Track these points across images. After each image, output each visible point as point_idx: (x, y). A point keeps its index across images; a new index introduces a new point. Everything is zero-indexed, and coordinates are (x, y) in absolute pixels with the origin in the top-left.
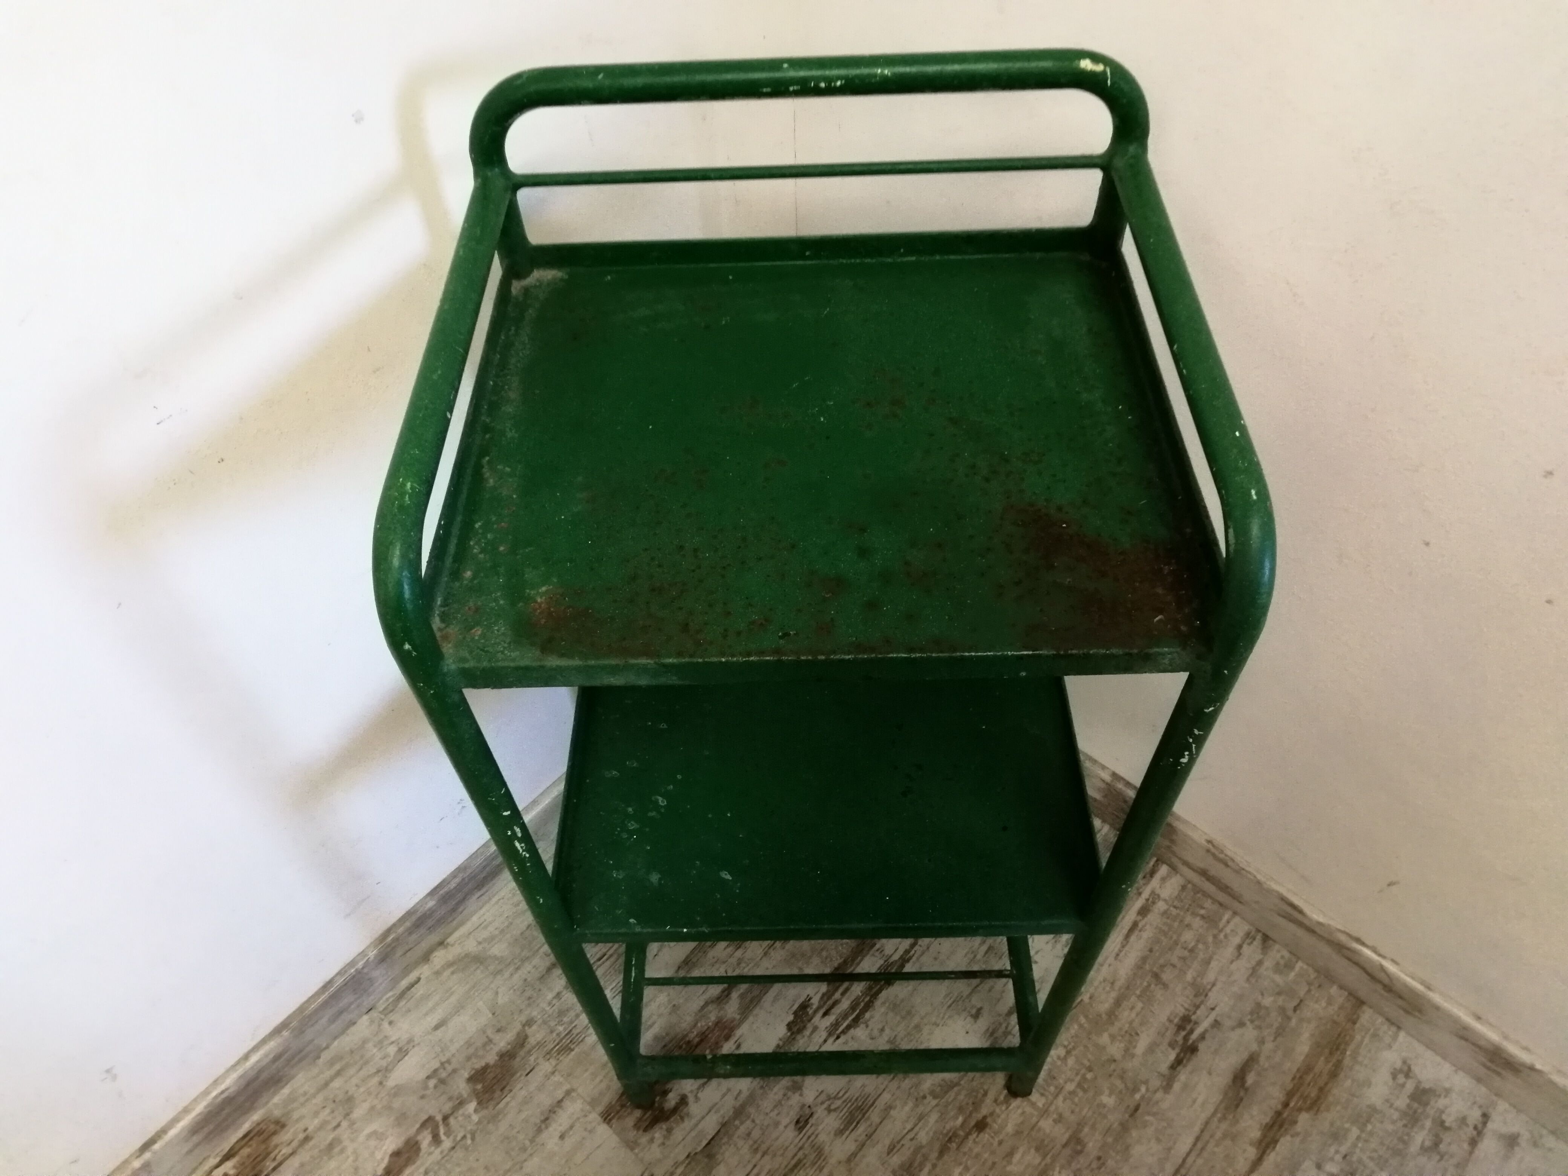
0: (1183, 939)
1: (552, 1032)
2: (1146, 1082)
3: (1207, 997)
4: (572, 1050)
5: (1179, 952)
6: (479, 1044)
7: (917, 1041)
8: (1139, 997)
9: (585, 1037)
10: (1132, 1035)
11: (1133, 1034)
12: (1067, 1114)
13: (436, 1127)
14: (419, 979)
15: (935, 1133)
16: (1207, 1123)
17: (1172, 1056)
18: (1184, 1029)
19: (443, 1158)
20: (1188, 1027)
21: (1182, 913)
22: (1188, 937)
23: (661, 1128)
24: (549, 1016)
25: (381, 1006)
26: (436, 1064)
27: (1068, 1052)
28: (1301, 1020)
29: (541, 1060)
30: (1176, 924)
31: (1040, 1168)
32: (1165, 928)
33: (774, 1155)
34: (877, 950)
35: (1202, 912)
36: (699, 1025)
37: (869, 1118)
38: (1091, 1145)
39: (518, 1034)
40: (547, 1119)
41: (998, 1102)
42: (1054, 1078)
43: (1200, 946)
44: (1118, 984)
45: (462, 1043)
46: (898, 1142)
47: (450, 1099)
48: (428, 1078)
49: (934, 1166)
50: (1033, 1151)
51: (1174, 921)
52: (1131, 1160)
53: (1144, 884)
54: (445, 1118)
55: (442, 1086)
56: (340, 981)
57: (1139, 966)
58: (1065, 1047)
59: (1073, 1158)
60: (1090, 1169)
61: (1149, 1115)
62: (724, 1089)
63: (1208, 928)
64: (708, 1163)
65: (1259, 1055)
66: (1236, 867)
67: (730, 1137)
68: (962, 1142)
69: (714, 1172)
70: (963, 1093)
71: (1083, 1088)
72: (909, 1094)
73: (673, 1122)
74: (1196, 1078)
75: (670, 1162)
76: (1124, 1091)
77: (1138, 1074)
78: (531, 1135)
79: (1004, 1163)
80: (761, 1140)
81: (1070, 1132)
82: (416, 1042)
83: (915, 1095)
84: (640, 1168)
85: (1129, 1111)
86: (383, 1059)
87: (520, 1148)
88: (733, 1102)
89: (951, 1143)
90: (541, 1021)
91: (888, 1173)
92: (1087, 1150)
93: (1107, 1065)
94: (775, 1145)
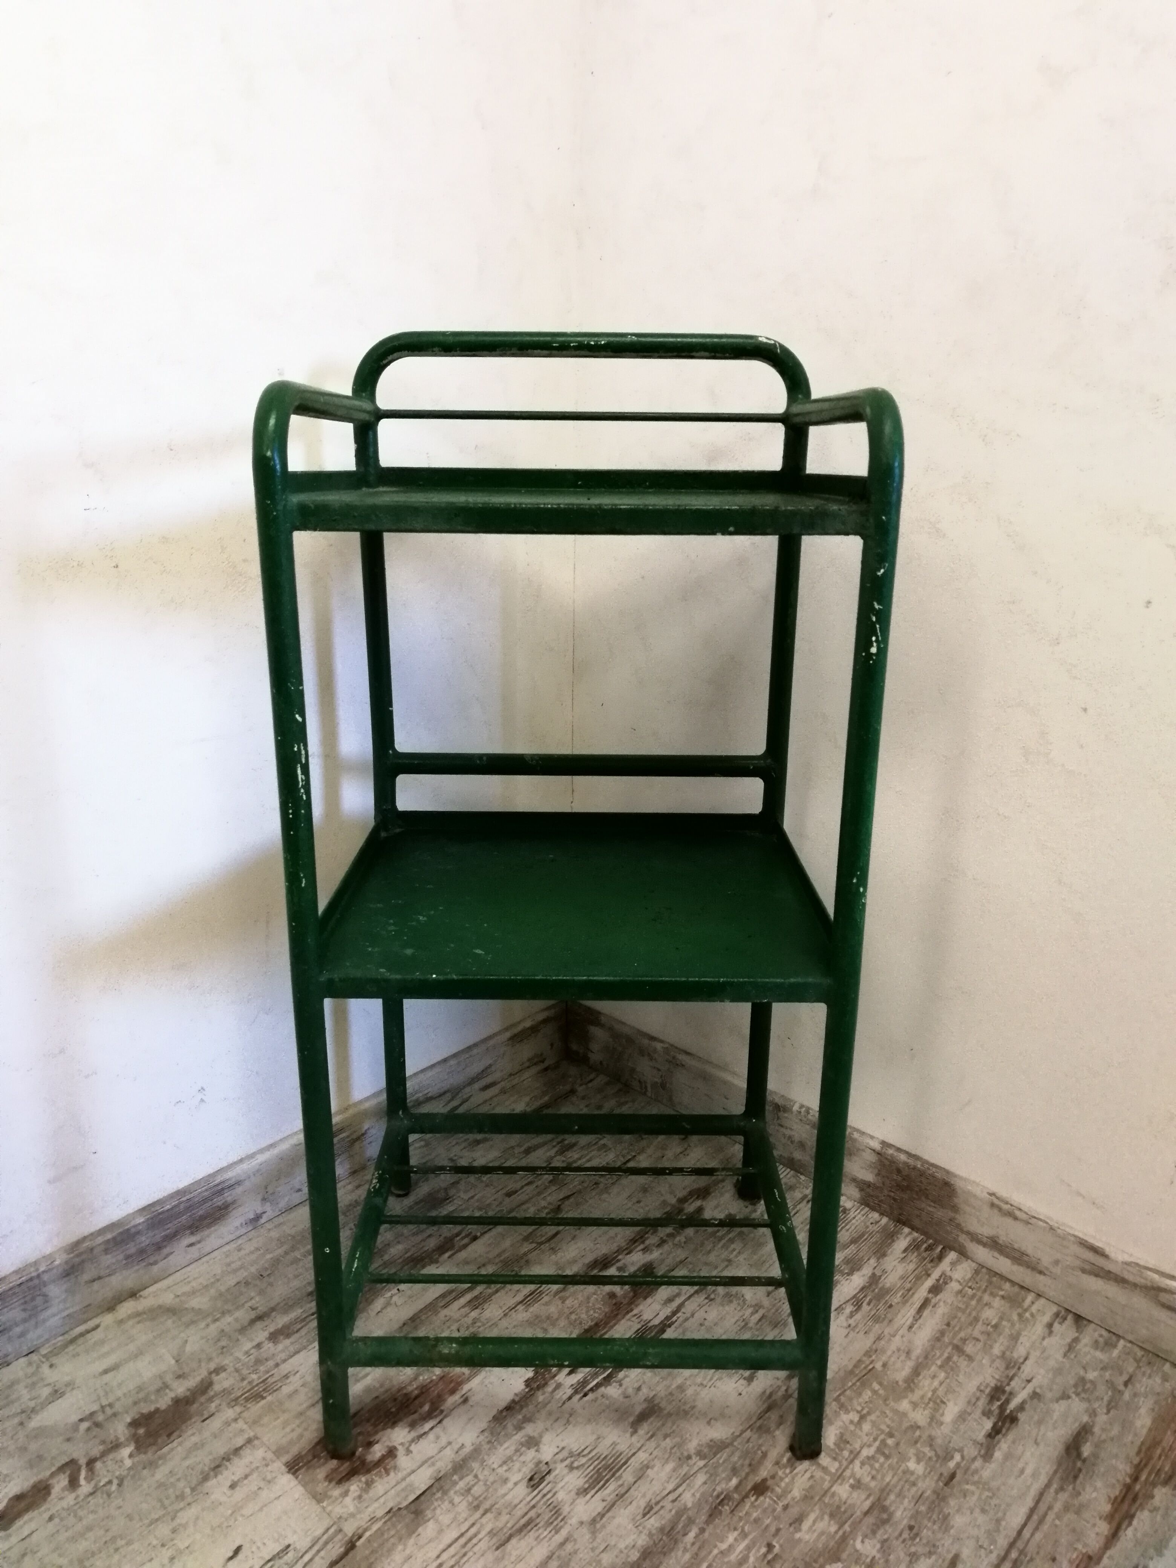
0: (983, 1316)
1: (243, 1379)
2: (961, 1451)
3: (1021, 1370)
4: (263, 1398)
5: (980, 1327)
6: (152, 1388)
8: (941, 1367)
9: (281, 1386)
10: (937, 1403)
11: (938, 1401)
12: (867, 1479)
13: (79, 1470)
14: (97, 1327)
15: (703, 1494)
16: (1041, 1495)
17: (988, 1425)
18: (998, 1400)
19: (75, 1505)
20: (1003, 1398)
21: (979, 1294)
22: (989, 1314)
23: (360, 1481)
24: (243, 1365)
25: (44, 1351)
26: (95, 1407)
27: (862, 1418)
28: (1135, 1395)
29: (224, 1407)
30: (974, 1303)
31: (838, 1537)
32: (961, 1306)
33: (499, 1514)
34: (635, 1315)
35: (1001, 1293)
36: (421, 1378)
37: (620, 1477)
38: (898, 1514)
39: (202, 1382)
40: (218, 1466)
41: (780, 1465)
43: (1004, 1323)
45: (131, 1387)
46: (657, 1503)
48: (81, 1420)
49: (702, 1530)
50: (826, 1517)
51: (972, 1300)
52: (952, 1531)
53: (932, 1267)
54: (91, 1463)
55: (98, 1430)
57: (939, 1337)
58: (858, 1412)
59: (878, 1528)
60: (901, 1539)
61: (967, 1484)
62: (443, 1441)
63: (1011, 1307)
64: (413, 1521)
65: (1092, 1426)
66: (1024, 1216)
67: (445, 1493)
68: (737, 1506)
69: (420, 1530)
70: (737, 1454)
71: (883, 1454)
72: (671, 1453)
73: (376, 1475)
74: (1020, 1448)
75: (365, 1516)
76: (934, 1459)
77: (950, 1442)
78: (194, 1482)
79: (792, 1529)
80: (483, 1496)
81: (871, 1499)
82: (76, 1386)
83: (678, 1454)
84: (327, 1522)
85: (943, 1479)
86: (31, 1400)
87: (177, 1497)
88: (453, 1456)
89: (723, 1506)
90: (232, 1369)
91: (644, 1537)
92: (895, 1519)
93: (911, 1431)
94: (503, 1501)
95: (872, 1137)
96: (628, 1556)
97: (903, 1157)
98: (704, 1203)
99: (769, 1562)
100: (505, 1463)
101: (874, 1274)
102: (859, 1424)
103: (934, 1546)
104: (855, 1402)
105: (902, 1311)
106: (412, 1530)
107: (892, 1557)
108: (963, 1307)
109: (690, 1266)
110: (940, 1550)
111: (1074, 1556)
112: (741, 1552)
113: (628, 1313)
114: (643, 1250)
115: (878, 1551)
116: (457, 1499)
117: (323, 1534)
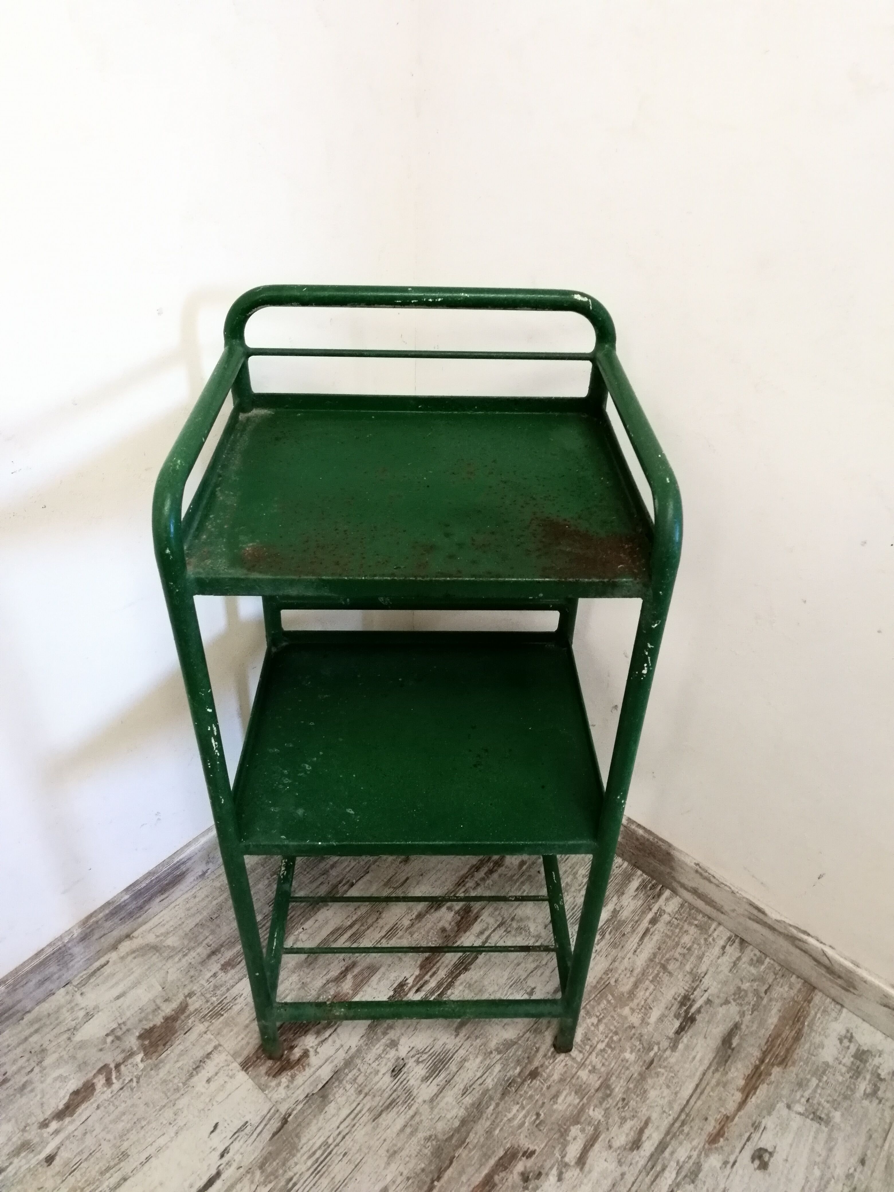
0: (683, 941)
1: (207, 1001)
2: (658, 1044)
3: (701, 982)
4: (222, 1015)
5: (679, 950)
6: (149, 1010)
8: (651, 982)
10: (647, 1008)
11: (648, 1007)
12: (599, 1066)
13: (110, 1073)
14: (108, 962)
15: (499, 1079)
16: (704, 1074)
17: (677, 1024)
18: (685, 1006)
19: (112, 1097)
20: (688, 1004)
21: (681, 923)
22: (686, 939)
23: (287, 1075)
24: (206, 990)
25: (75, 983)
26: (115, 1025)
27: (600, 1021)
28: (771, 1000)
29: (197, 1023)
30: (677, 930)
31: (579, 1107)
32: (669, 933)
33: (374, 1096)
35: (696, 922)
36: (321, 997)
37: (448, 1067)
38: (617, 1090)
39: (181, 1003)
40: (198, 1067)
41: (547, 1057)
42: (589, 1039)
43: (695, 946)
45: (136, 1009)
46: (470, 1086)
47: (123, 1051)
48: (107, 1035)
49: (497, 1105)
50: (573, 1093)
51: (676, 928)
52: (648, 1102)
53: (653, 903)
54: (118, 1066)
55: (118, 1042)
56: (49, 951)
57: (652, 959)
58: (597, 1017)
59: (604, 1100)
60: (617, 1108)
61: (660, 1067)
62: (337, 1045)
63: (701, 934)
64: (321, 1102)
65: (742, 1024)
66: (717, 882)
67: (341, 1082)
68: (519, 1087)
69: (326, 1109)
70: (521, 1050)
71: (610, 1047)
72: (479, 1050)
73: (297, 1070)
74: (695, 1041)
75: (292, 1100)
76: (642, 1050)
77: (652, 1037)
78: (184, 1079)
79: (552, 1103)
80: (364, 1084)
81: (601, 1079)
82: (101, 1008)
83: (484, 1051)
84: (268, 1105)
85: (645, 1064)
86: (73, 1020)
87: (175, 1090)
88: (344, 1055)
89: (510, 1088)
90: (200, 993)
91: (462, 1110)
92: (614, 1094)
93: (629, 1030)
94: (376, 1088)
96: (453, 1124)
97: (641, 832)
99: (537, 1126)
100: (377, 1059)
101: (615, 910)
102: (597, 1025)
103: (636, 1112)
104: (596, 1009)
105: (631, 939)
106: (321, 1109)
107: (610, 1120)
110: (639, 1115)
111: (718, 1117)
112: (521, 1119)
115: (603, 1116)
116: (348, 1086)
117: (268, 1113)
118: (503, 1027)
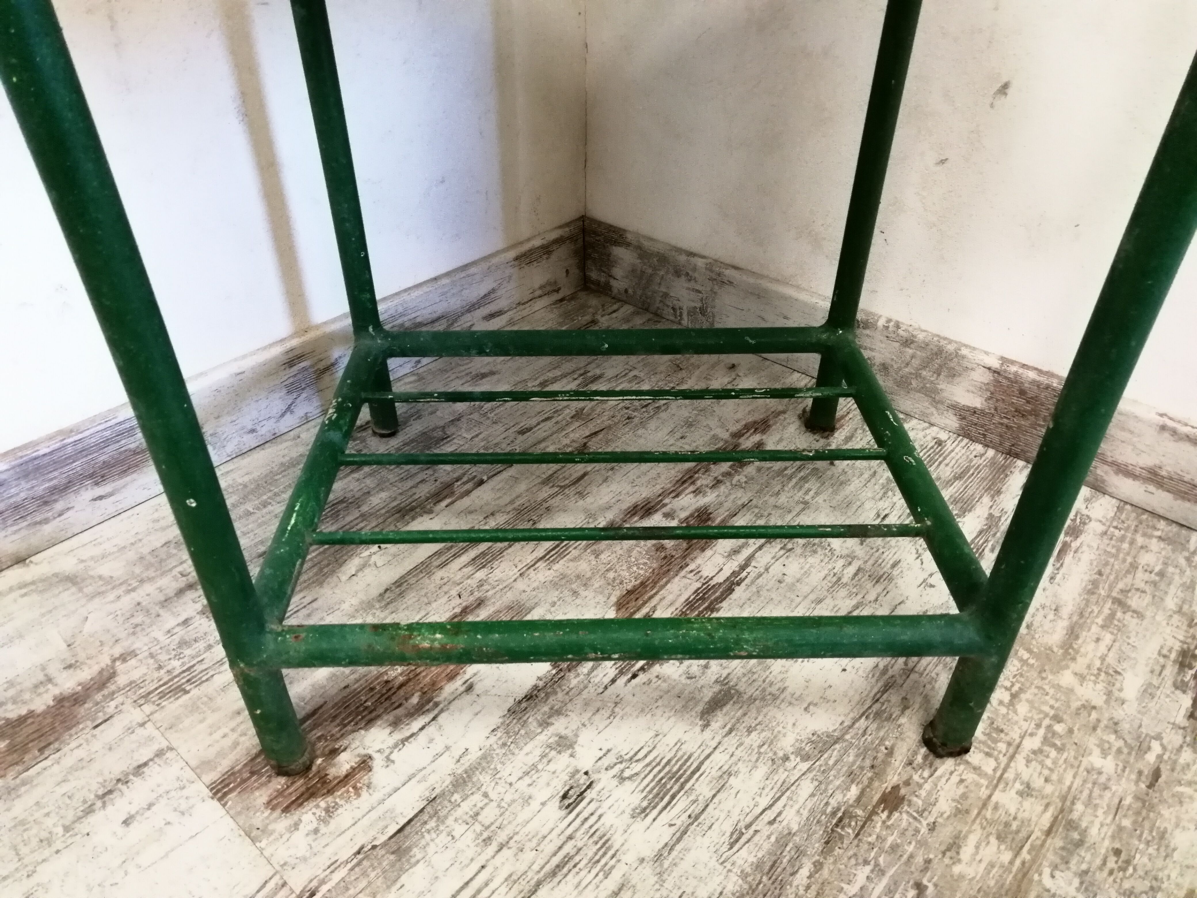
0: (1143, 562)
1: (160, 667)
2: (1158, 738)
4: (187, 692)
5: (1140, 575)
6: (28, 684)
7: (764, 681)
8: (1104, 627)
9: (212, 676)
10: (1110, 674)
11: (1111, 671)
12: (1038, 783)
15: (812, 811)
17: (1186, 702)
21: (1129, 535)
22: (1148, 559)
23: (317, 806)
24: (161, 648)
29: (128, 706)
30: (1126, 546)
31: (1014, 869)
33: (521, 850)
34: (691, 571)
35: (1158, 533)
37: (692, 789)
38: (1094, 831)
39: (101, 672)
40: (110, 792)
41: (914, 765)
42: (1002, 731)
43: (1171, 569)
44: (1065, 612)
46: (748, 827)
49: (818, 866)
50: (993, 840)
51: (1122, 542)
52: (1176, 856)
58: (1006, 689)
59: (1071, 853)
60: (1107, 870)
61: (1180, 783)
62: (438, 747)
63: (1174, 551)
64: (392, 865)
67: (441, 820)
68: (863, 827)
69: (404, 879)
70: (852, 752)
71: (1054, 745)
72: (760, 753)
73: (341, 797)
75: (323, 861)
76: (1125, 750)
77: (1140, 726)
78: (70, 816)
79: (947, 861)
80: (497, 824)
81: (1051, 810)
83: (770, 755)
85: (1143, 778)
87: (41, 841)
88: (452, 766)
89: (843, 828)
90: (147, 654)
91: (734, 878)
92: (1090, 840)
93: (1084, 713)
94: (526, 830)
95: (987, 353)
98: (764, 437)
100: (527, 773)
101: (991, 516)
106: (392, 878)
108: (1114, 551)
109: (756, 510)
113: (682, 568)
114: (694, 492)
115: (1078, 890)
116: (459, 829)
118: (806, 709)
